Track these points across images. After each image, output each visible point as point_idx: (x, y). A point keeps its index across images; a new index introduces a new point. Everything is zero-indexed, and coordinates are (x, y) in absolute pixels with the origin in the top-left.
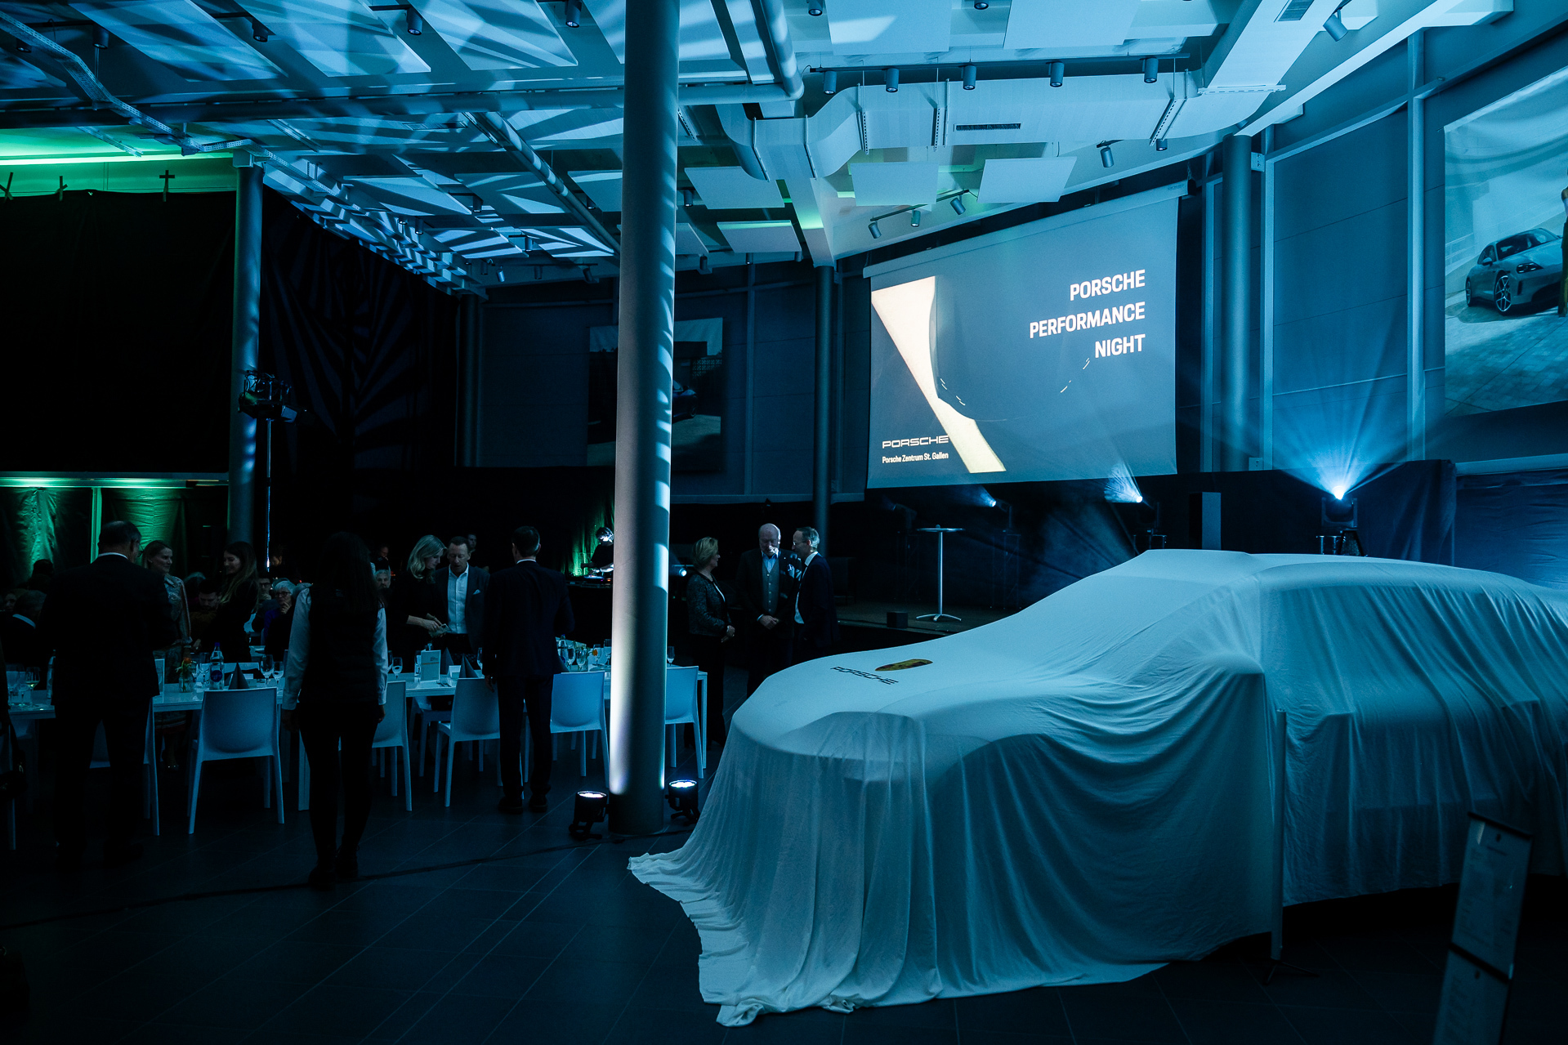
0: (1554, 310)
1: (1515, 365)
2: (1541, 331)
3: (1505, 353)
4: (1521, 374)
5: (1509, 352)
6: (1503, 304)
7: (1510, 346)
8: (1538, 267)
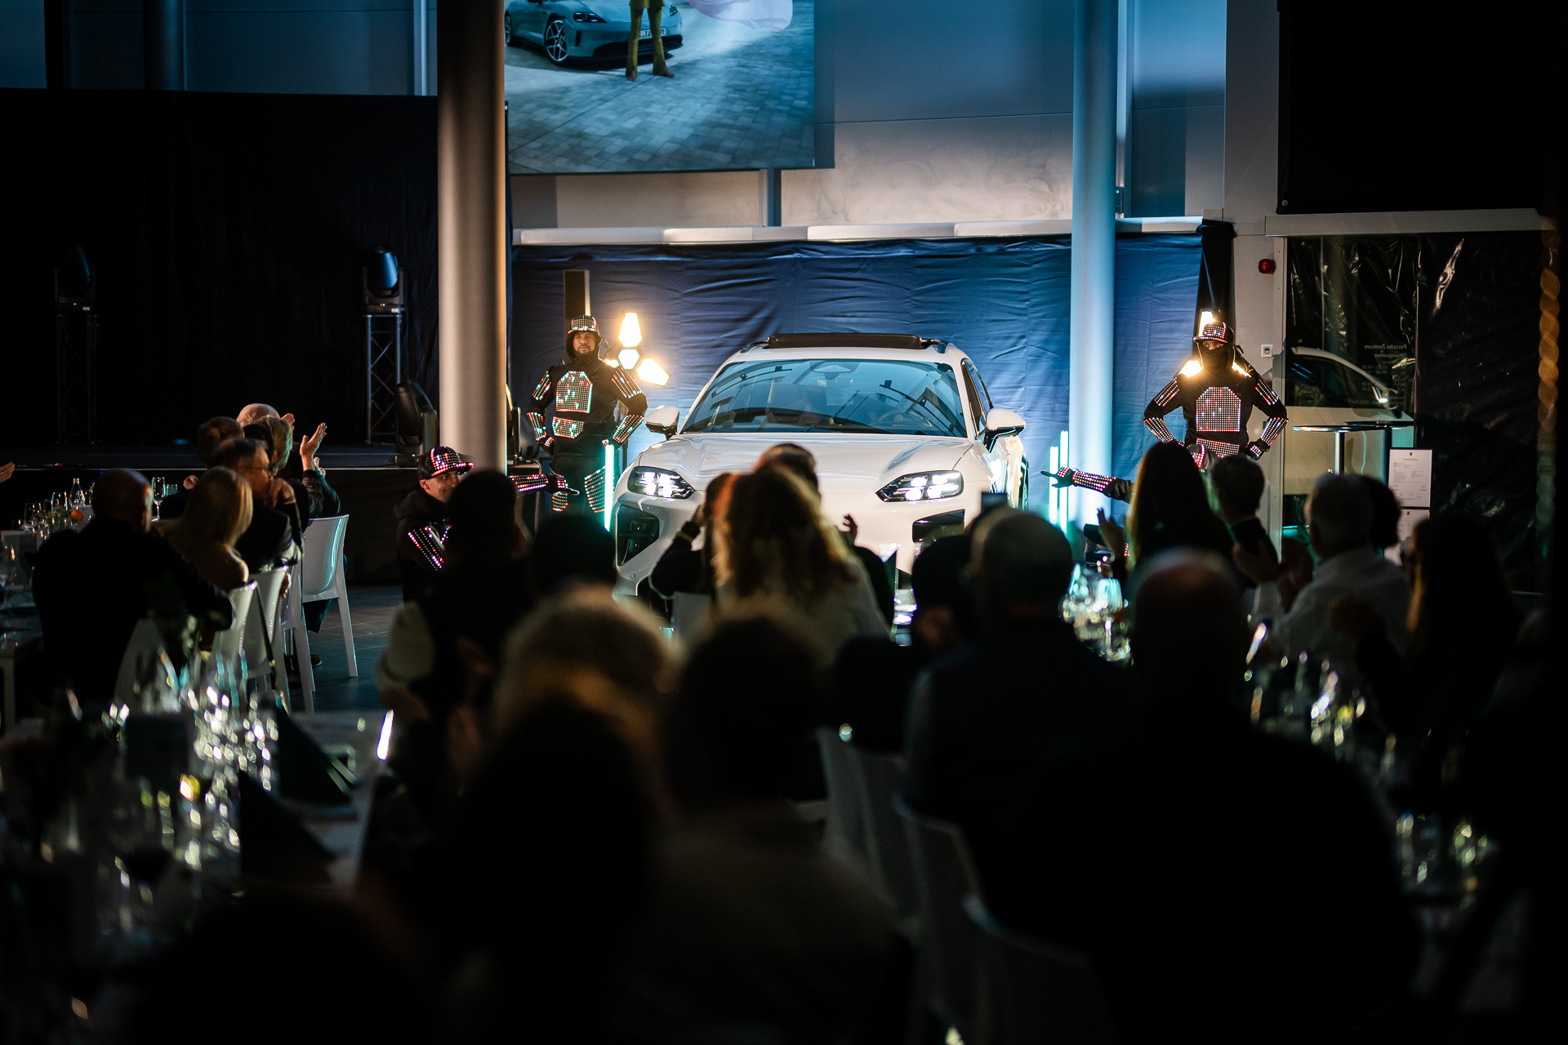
0: (622, 72)
1: (572, 125)
2: (605, 91)
3: (557, 108)
4: (580, 135)
5: (565, 108)
6: (557, 53)
7: (565, 102)
8: (601, 20)
